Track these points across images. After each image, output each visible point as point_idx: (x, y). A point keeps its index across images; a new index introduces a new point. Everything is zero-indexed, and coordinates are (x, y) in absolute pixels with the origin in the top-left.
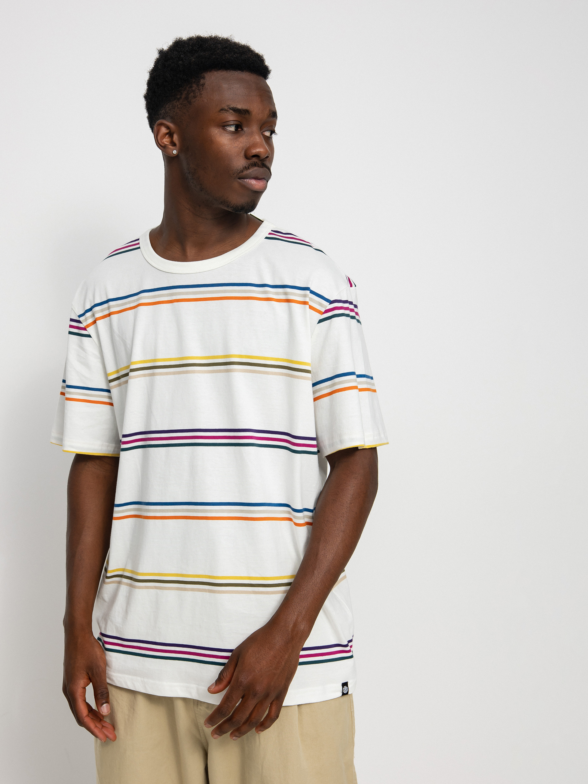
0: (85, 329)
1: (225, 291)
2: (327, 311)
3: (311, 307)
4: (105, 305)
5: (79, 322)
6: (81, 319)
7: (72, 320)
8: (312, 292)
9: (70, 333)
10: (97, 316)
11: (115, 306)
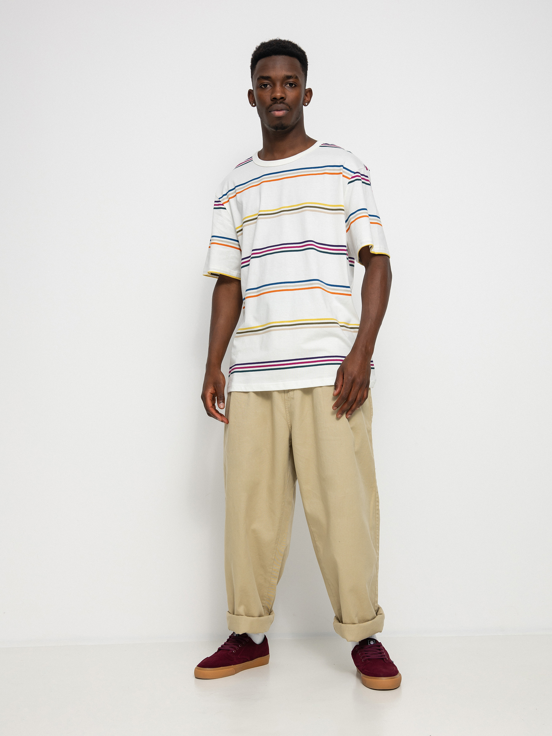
0: (222, 205)
1: (297, 173)
2: (352, 177)
3: (343, 176)
4: (234, 190)
5: (220, 201)
6: (220, 200)
7: (215, 202)
8: (344, 168)
9: (214, 208)
10: (230, 196)
11: (238, 189)
